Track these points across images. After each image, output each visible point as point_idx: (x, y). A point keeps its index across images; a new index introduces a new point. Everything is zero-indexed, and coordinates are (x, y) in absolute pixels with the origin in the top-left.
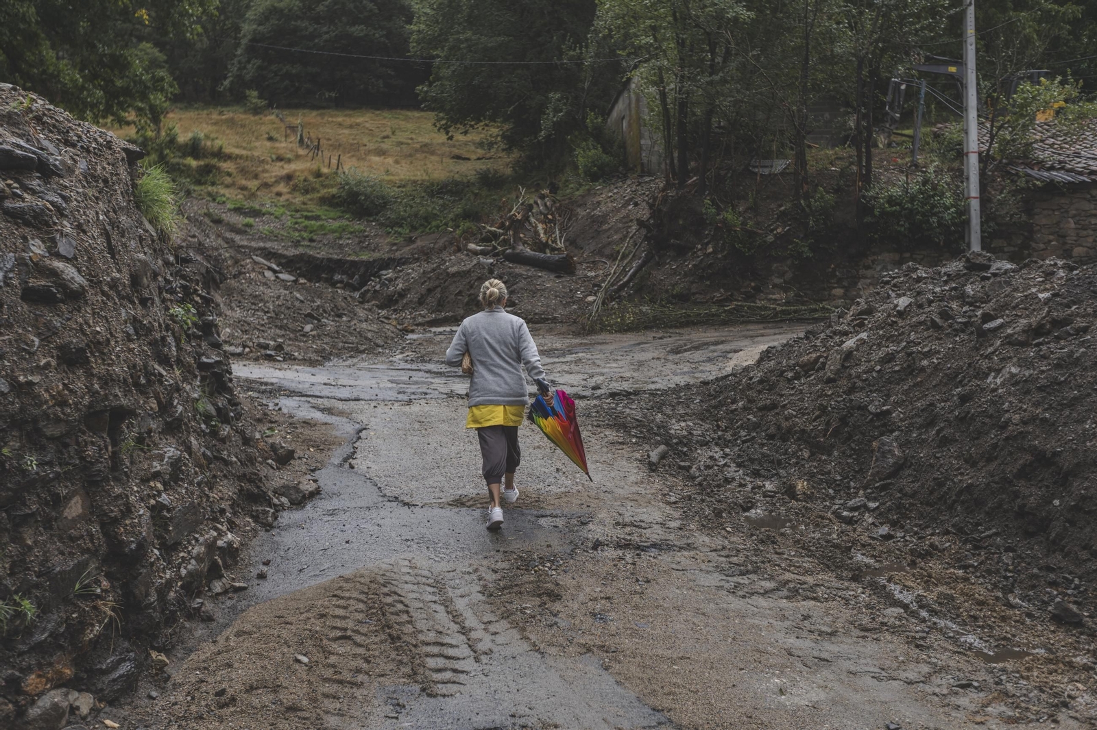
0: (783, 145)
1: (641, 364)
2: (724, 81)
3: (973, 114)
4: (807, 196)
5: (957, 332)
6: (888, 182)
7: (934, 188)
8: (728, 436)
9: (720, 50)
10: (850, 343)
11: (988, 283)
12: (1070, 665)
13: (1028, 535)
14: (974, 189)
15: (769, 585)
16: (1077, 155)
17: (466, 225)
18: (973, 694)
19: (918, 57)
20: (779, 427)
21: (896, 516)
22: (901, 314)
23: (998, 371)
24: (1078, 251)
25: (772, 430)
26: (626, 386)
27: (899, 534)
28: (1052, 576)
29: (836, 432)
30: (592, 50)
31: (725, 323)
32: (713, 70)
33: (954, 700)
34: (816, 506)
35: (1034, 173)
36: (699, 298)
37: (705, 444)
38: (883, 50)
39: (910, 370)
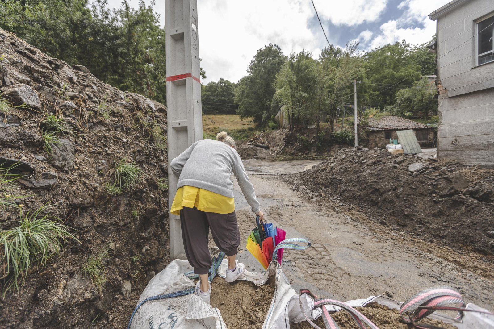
0: (314, 122)
1: (286, 168)
2: (302, 109)
3: (356, 116)
4: (319, 133)
5: (356, 163)
6: (337, 130)
7: (347, 131)
8: (306, 184)
9: (301, 103)
10: (332, 165)
11: (362, 153)
12: (385, 232)
13: (373, 205)
14: (356, 131)
15: (323, 214)
16: (379, 124)
17: (245, 138)
18: (368, 236)
19: (344, 104)
20: (317, 182)
21: (344, 201)
22: (343, 159)
23: (366, 171)
24: (379, 145)
25: (316, 183)
26: (284, 173)
27: (345, 205)
28: (379, 214)
29: (330, 183)
30: (273, 102)
31: (302, 160)
32: (299, 107)
33: (365, 237)
34: (327, 199)
35: (369, 128)
36: (296, 154)
37: (301, 185)
38: (336, 102)
39: (346, 171)
